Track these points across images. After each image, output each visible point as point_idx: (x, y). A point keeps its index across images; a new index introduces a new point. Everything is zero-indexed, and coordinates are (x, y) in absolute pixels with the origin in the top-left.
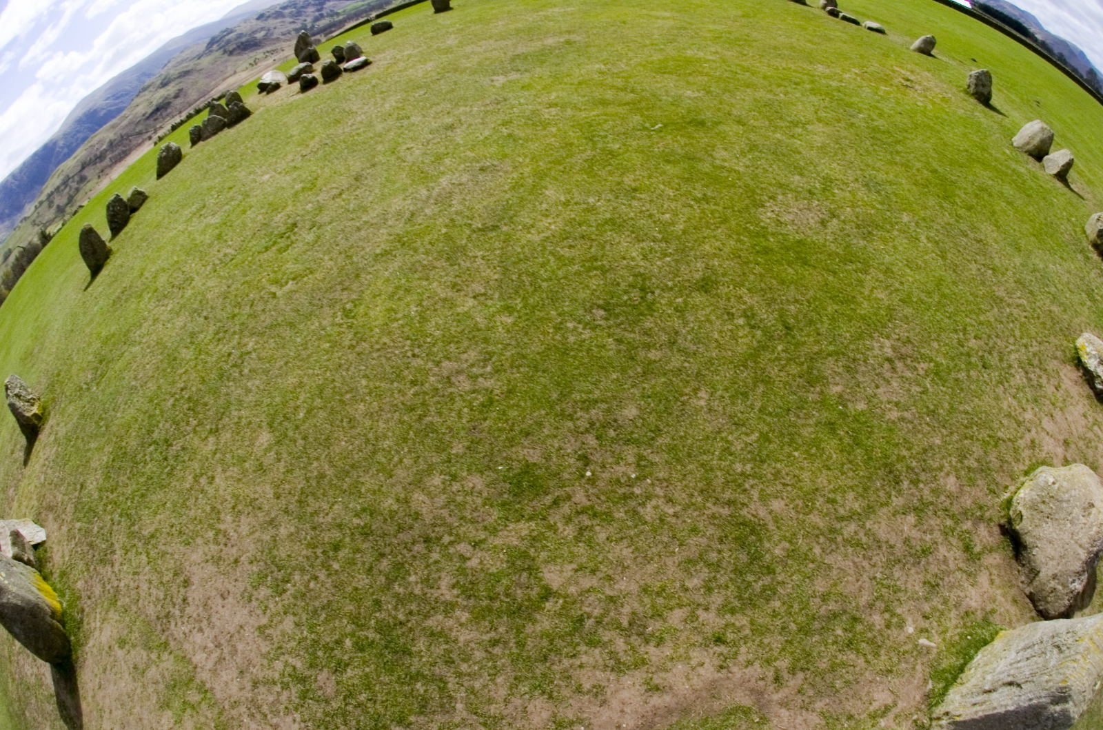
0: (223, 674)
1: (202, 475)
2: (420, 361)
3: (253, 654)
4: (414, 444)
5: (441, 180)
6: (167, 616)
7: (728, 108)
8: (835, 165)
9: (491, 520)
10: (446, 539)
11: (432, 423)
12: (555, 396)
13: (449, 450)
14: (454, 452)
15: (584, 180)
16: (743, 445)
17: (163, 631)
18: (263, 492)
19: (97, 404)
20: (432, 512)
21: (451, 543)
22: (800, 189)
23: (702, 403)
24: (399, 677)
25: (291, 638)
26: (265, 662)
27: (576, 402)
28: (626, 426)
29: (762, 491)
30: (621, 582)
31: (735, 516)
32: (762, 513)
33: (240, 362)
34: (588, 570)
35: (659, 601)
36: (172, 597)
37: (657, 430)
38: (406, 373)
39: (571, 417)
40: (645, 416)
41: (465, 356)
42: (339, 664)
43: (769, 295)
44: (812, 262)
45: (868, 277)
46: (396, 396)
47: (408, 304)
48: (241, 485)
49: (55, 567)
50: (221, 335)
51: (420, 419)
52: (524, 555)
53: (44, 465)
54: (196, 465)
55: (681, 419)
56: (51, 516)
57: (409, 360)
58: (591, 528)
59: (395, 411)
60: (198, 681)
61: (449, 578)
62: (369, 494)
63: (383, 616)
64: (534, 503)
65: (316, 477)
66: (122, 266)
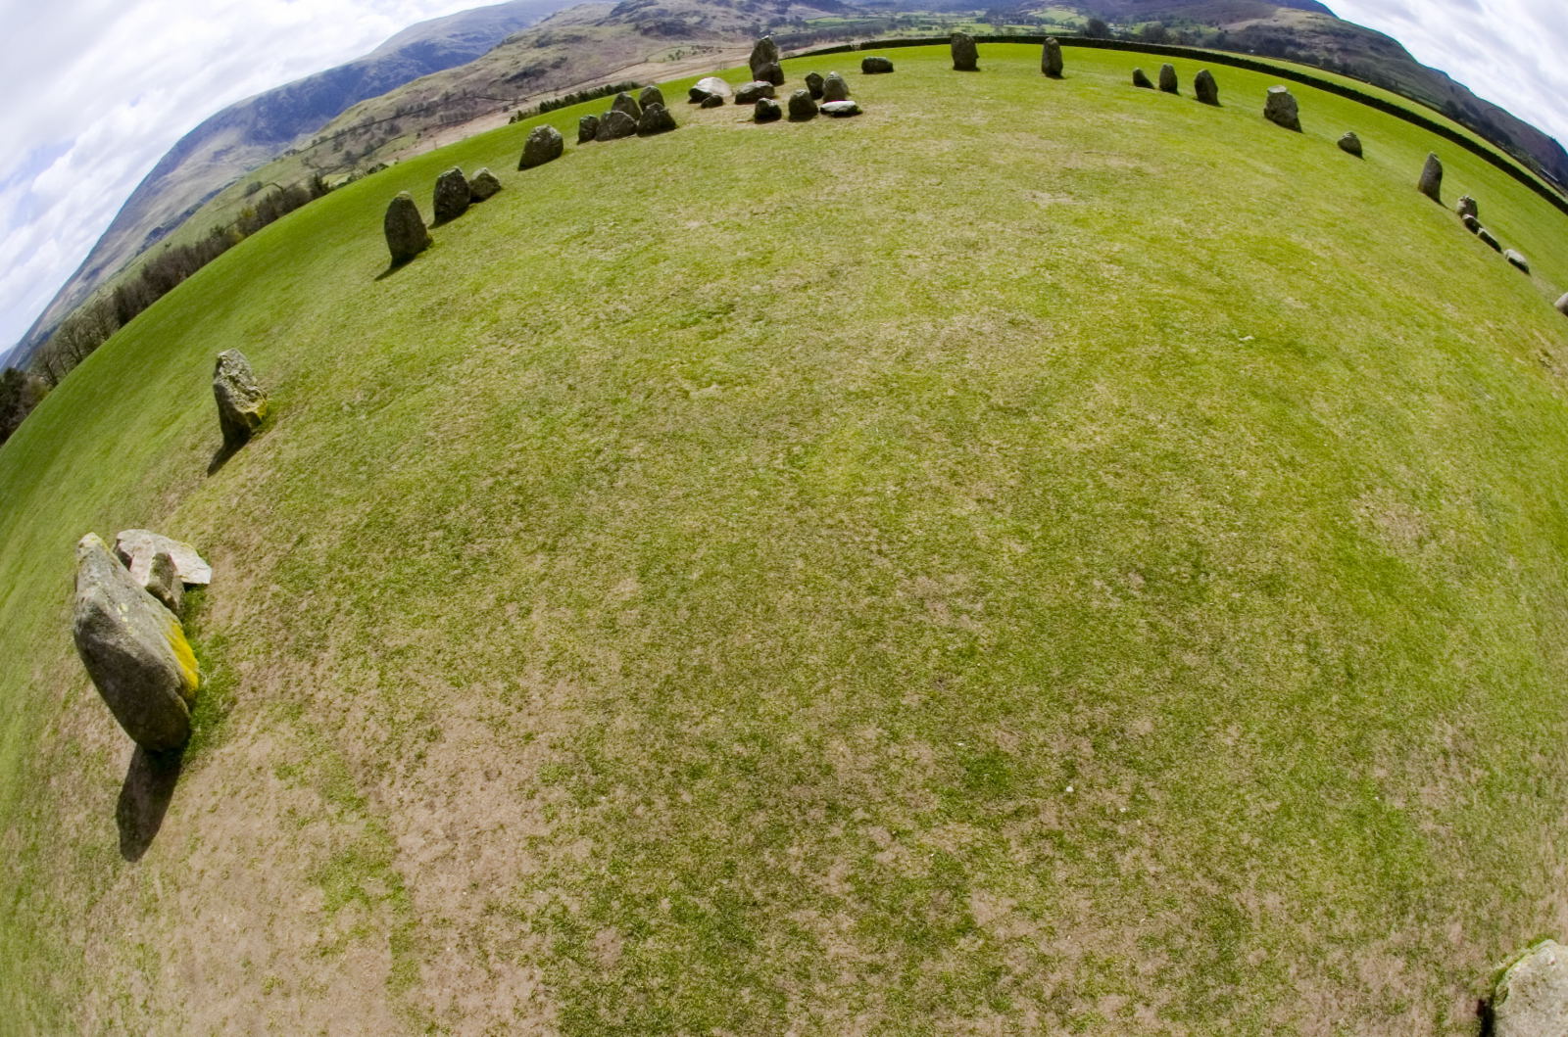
0: (443, 878)
1: (512, 600)
2: (887, 564)
3: (505, 870)
4: (853, 673)
5: (955, 318)
6: (382, 767)
7: (1335, 339)
8: (1447, 462)
9: (926, 810)
10: (859, 814)
11: (885, 653)
12: (1056, 673)
13: (899, 698)
14: (904, 702)
15: (1146, 385)
16: (1259, 812)
17: (366, 784)
18: (606, 659)
19: (363, 440)
20: (850, 771)
21: (864, 822)
22: (1403, 486)
23: (1229, 742)
24: (723, 973)
25: (579, 869)
26: (521, 886)
27: (1081, 690)
28: (1133, 742)
29: (1262, 876)
30: (1063, 941)
31: (1222, 900)
32: (1252, 905)
33: (614, 467)
34: (1029, 913)
35: (1100, 978)
36: (400, 746)
37: (1168, 761)
38: (864, 572)
39: (1069, 709)
40: (1159, 737)
41: (950, 578)
42: (640, 928)
43: (1340, 624)
44: (1397, 594)
45: (1453, 635)
46: (844, 599)
47: (883, 479)
48: (572, 638)
49: (212, 624)
50: (591, 420)
51: (870, 642)
52: (956, 869)
53: (244, 486)
54: (506, 584)
55: (1199, 755)
56: (230, 557)
57: (872, 556)
58: (1051, 861)
59: (837, 620)
60: (394, 871)
61: (845, 866)
62: (767, 719)
63: (732, 886)
64: (989, 805)
65: (695, 668)
66: (444, 268)
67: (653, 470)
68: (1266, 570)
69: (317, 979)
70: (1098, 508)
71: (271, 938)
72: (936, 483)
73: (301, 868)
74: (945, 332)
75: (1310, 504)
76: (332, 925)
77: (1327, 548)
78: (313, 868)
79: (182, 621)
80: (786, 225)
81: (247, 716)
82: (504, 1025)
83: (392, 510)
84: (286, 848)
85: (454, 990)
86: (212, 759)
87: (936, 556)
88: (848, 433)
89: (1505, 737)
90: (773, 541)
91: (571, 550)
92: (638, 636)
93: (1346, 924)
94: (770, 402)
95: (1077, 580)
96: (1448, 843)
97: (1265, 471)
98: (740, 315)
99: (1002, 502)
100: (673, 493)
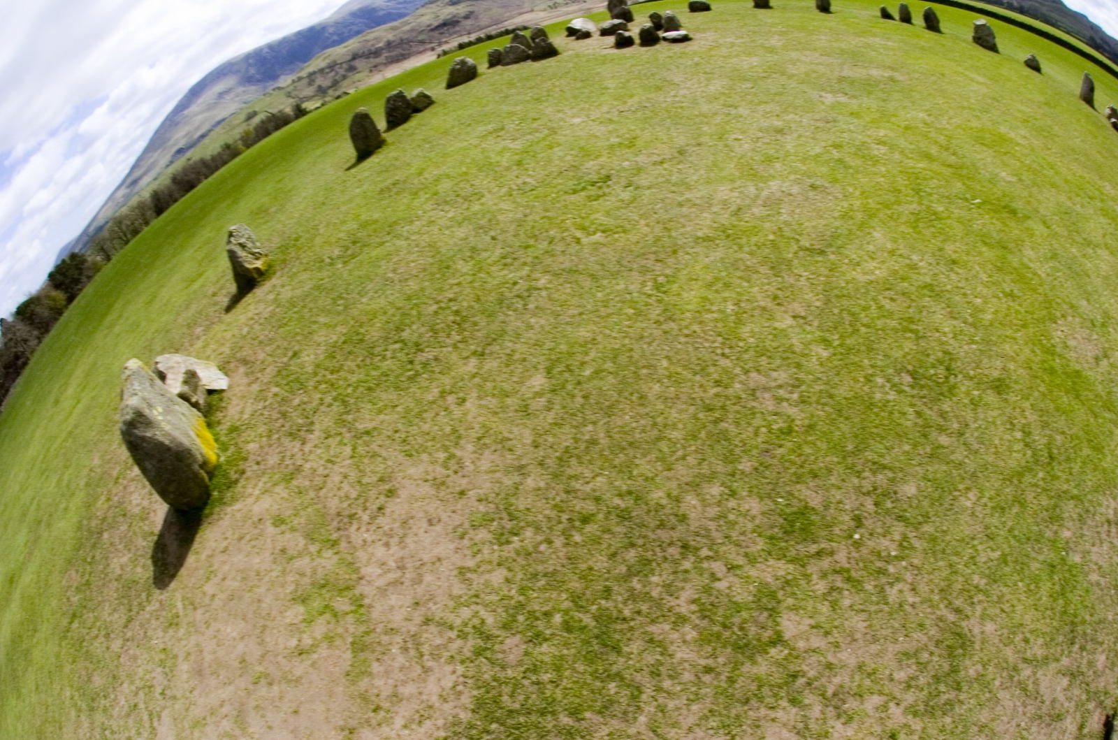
0: (393, 597)
1: (451, 393)
2: (728, 363)
3: (440, 591)
4: (703, 445)
5: (771, 184)
6: (351, 517)
9: (754, 549)
10: (705, 552)
11: (727, 430)
12: (850, 447)
13: (736, 464)
14: (740, 467)
15: (909, 234)
16: (986, 560)
17: (339, 529)
18: (521, 434)
19: (340, 282)
20: (699, 519)
21: (708, 558)
22: (1085, 317)
23: (969, 504)
24: (596, 671)
25: (495, 592)
26: (451, 604)
27: (868, 461)
28: (902, 502)
29: (984, 609)
30: (844, 653)
31: (956, 625)
32: (976, 630)
33: (527, 294)
34: (822, 631)
35: (867, 682)
36: (366, 501)
37: (926, 516)
38: (711, 369)
39: (858, 475)
40: (921, 498)
41: (774, 374)
42: (537, 636)
43: (1044, 418)
44: (1083, 398)
46: (697, 390)
47: (725, 300)
48: (496, 419)
49: (227, 419)
50: (509, 261)
51: (716, 422)
52: (772, 595)
53: (252, 319)
54: (447, 381)
55: (948, 513)
56: (242, 370)
57: (716, 358)
58: (840, 591)
59: (692, 405)
60: (357, 592)
61: (692, 591)
62: (640, 479)
63: (608, 605)
64: (799, 547)
65: (587, 441)
66: (396, 159)
67: (555, 296)
68: (996, 374)
69: (295, 672)
70: (879, 324)
71: (262, 643)
72: (762, 304)
73: (288, 591)
74: (765, 193)
75: (1025, 326)
76: (308, 633)
77: (1036, 360)
78: (296, 591)
79: (205, 416)
80: (645, 119)
81: (253, 482)
82: (431, 707)
83: (362, 331)
84: (277, 577)
85: (396, 680)
86: (226, 514)
87: (764, 358)
88: (698, 267)
90: (645, 347)
91: (495, 355)
92: (545, 418)
93: (1035, 649)
94: (640, 245)
95: (865, 377)
96: (1105, 591)
97: (994, 300)
98: (615, 183)
99: (810, 318)
100: (570, 312)
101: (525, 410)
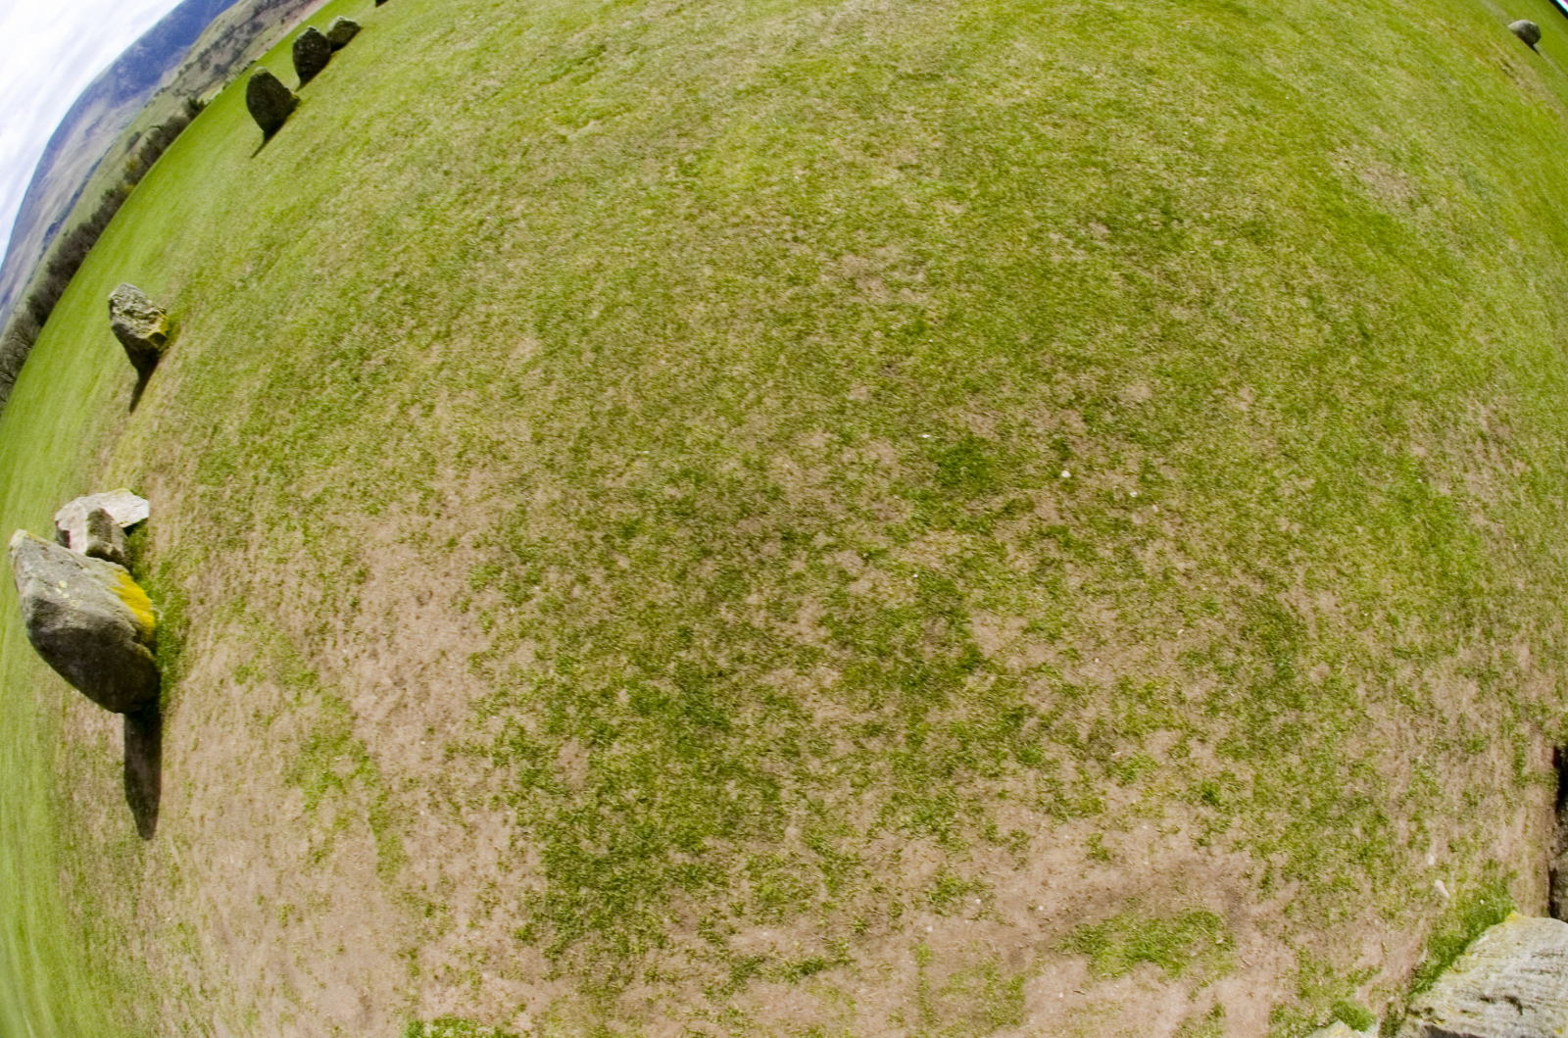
0: (399, 731)
1: (413, 402)
2: (805, 249)
3: (456, 702)
4: (786, 375)
6: (322, 631)
8: (1423, 132)
9: (899, 521)
10: (821, 540)
11: (819, 346)
12: (1025, 339)
13: (843, 393)
14: (851, 398)
16: (1293, 492)
17: (312, 655)
18: (516, 432)
19: (255, 307)
20: (802, 490)
21: (828, 548)
22: (1381, 146)
23: (1243, 407)
24: (701, 768)
25: (526, 679)
26: (474, 716)
27: (1057, 356)
28: (1131, 412)
29: (1309, 571)
30: (1090, 666)
31: (1269, 601)
32: (1304, 607)
33: (498, 233)
34: (1043, 634)
35: (1141, 710)
36: (335, 599)
37: (1176, 430)
38: (781, 263)
39: (1047, 377)
40: (1161, 404)
41: (881, 252)
42: (601, 732)
43: (1341, 278)
44: (1399, 254)
45: (1466, 306)
46: (762, 297)
47: (789, 164)
48: (478, 420)
49: (157, 557)
50: (470, 195)
51: (799, 337)
52: (947, 588)
53: (161, 405)
54: (405, 388)
55: (1212, 423)
56: (161, 480)
57: (788, 245)
58: (1058, 564)
59: (758, 320)
60: (356, 741)
61: (815, 607)
62: (697, 449)
63: (691, 657)
64: (974, 504)
65: (610, 413)
66: (314, 118)
67: (539, 222)
68: (1247, 216)
69: (320, 891)
70: (1040, 159)
71: (271, 862)
72: (849, 158)
73: (278, 772)
74: (835, 19)
75: (1282, 152)
76: (317, 825)
77: (1311, 198)
78: (287, 768)
79: (129, 567)
81: (202, 632)
82: (493, 885)
83: (291, 360)
84: (261, 755)
85: (439, 858)
86: (184, 693)
87: (861, 232)
89: (1540, 432)
90: (675, 255)
91: (466, 330)
92: (544, 397)
93: (1410, 632)
94: (654, 122)
95: (1029, 235)
96: (1502, 544)
97: (1224, 118)
98: (612, 53)
99: (926, 166)
100: (561, 238)
101: (516, 394)
